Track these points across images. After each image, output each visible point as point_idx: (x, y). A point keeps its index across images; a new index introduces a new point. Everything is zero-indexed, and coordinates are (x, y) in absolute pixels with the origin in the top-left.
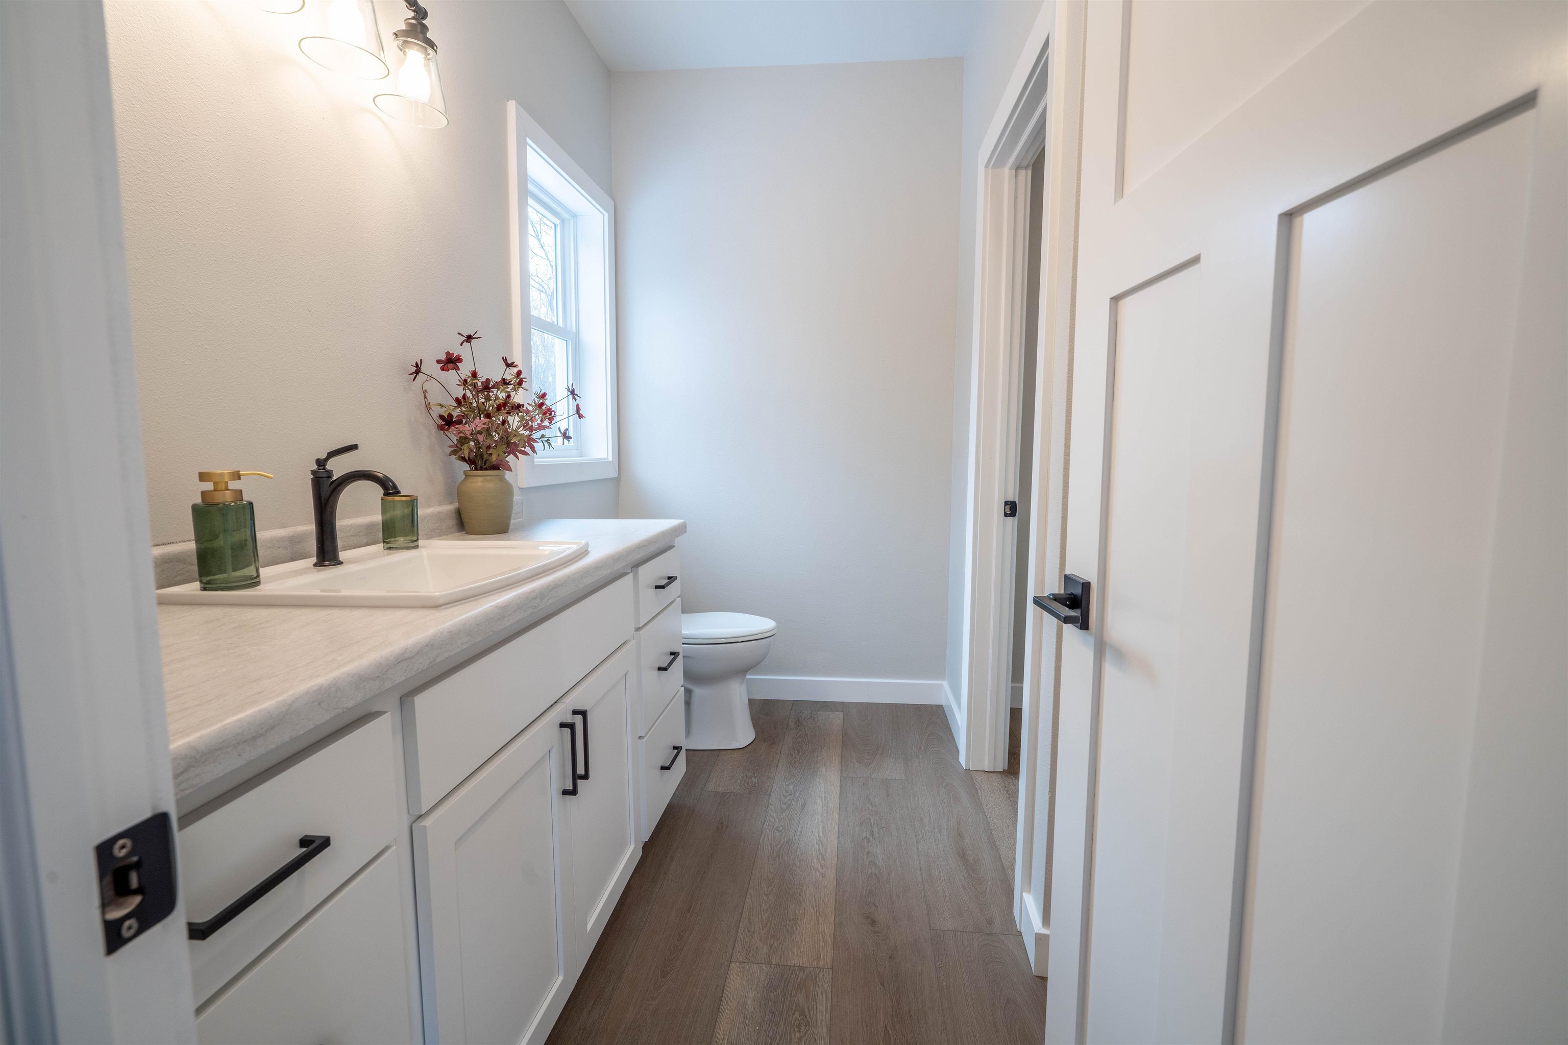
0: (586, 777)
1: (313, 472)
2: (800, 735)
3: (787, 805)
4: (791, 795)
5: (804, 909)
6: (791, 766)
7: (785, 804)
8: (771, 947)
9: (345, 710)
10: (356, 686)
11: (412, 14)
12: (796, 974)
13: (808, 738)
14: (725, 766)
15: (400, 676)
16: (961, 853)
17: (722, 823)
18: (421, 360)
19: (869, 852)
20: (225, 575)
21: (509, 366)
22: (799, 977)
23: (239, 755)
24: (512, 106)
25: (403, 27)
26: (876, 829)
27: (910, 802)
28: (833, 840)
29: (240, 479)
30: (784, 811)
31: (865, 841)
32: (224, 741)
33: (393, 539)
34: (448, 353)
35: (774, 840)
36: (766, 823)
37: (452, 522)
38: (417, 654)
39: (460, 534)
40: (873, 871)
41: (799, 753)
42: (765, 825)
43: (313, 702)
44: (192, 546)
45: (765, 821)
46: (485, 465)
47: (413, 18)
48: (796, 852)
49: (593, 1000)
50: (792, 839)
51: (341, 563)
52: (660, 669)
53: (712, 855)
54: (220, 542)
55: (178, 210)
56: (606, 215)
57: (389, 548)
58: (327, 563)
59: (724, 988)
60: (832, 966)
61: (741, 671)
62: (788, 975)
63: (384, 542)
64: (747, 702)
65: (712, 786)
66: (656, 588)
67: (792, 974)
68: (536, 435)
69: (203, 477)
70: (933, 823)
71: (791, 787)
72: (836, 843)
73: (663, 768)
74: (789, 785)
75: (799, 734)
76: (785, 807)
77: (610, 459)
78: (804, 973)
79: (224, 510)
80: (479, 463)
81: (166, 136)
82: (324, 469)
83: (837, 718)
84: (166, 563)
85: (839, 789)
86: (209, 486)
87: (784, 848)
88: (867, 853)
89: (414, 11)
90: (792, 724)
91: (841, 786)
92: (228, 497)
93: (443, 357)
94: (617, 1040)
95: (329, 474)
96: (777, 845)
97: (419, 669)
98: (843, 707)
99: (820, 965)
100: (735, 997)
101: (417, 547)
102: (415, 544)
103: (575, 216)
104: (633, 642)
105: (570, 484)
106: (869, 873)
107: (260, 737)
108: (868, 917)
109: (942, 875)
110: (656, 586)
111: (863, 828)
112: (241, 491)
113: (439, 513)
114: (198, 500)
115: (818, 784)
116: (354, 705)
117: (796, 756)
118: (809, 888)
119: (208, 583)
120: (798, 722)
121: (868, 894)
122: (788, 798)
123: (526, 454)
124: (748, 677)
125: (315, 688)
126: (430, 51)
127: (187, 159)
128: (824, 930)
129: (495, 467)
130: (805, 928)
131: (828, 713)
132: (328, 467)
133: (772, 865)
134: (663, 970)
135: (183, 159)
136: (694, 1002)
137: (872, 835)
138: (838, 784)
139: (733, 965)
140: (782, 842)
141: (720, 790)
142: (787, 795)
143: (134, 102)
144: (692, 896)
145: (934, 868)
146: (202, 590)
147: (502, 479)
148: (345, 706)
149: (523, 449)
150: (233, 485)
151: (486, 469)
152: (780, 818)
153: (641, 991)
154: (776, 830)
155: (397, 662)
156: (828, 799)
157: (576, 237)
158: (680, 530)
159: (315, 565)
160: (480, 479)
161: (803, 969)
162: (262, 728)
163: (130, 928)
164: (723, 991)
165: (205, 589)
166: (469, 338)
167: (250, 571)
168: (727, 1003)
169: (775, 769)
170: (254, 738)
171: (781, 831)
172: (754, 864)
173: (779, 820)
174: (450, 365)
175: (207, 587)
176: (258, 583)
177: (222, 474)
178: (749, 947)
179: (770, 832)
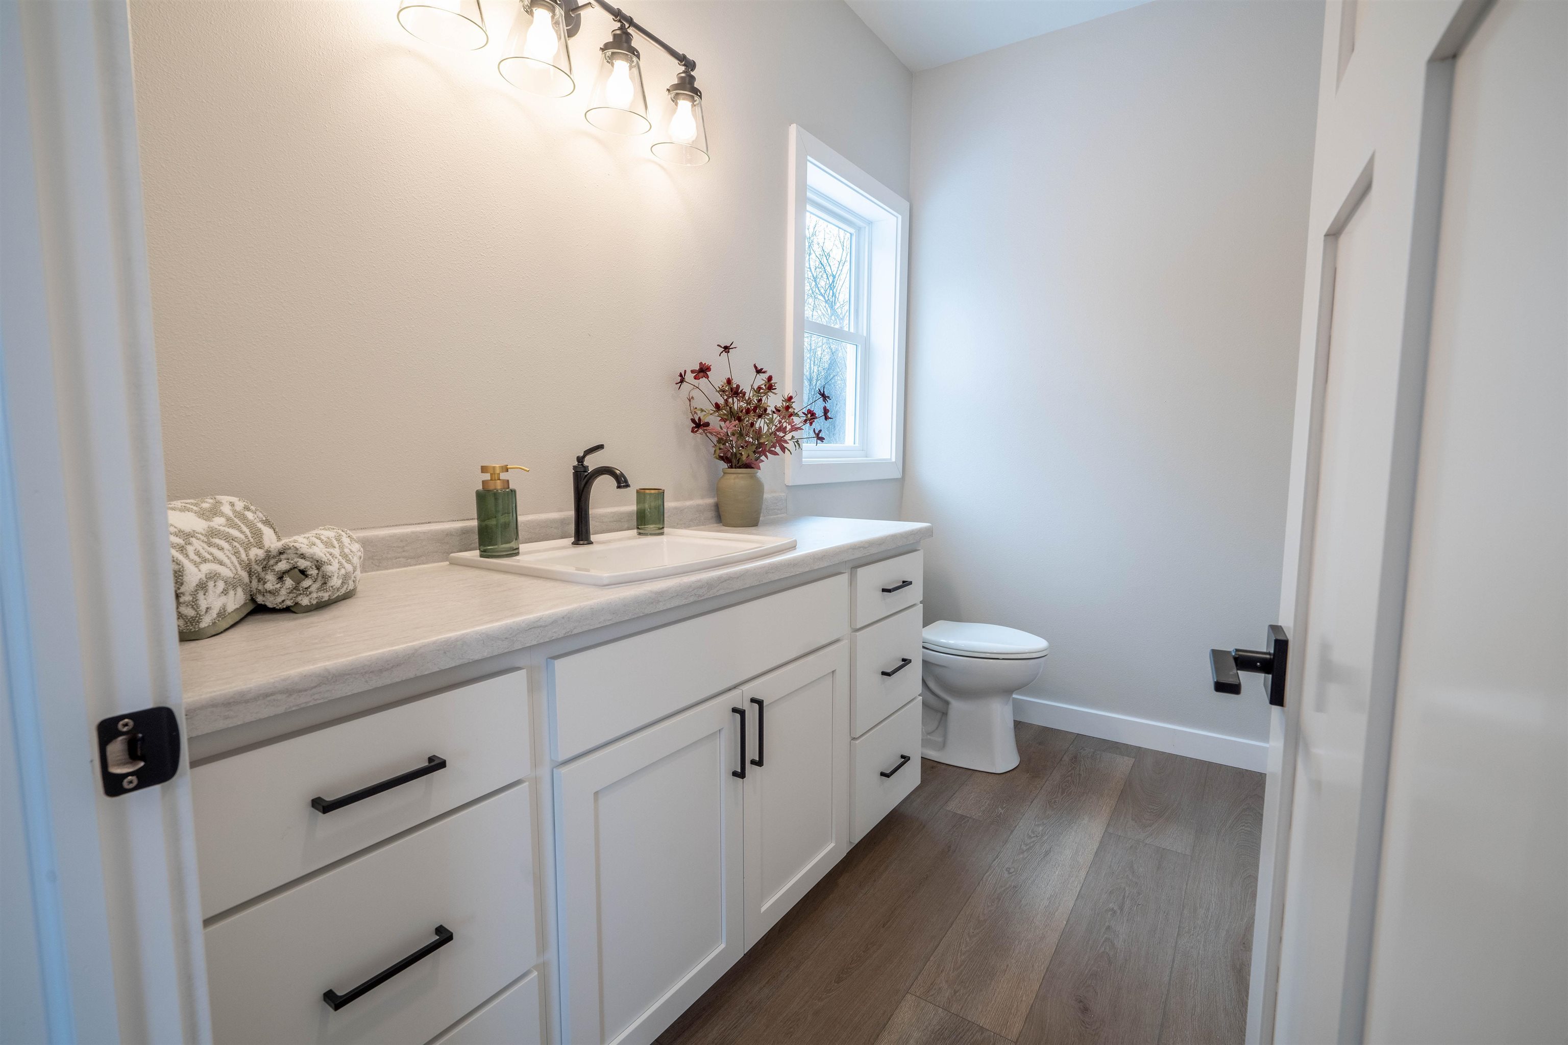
0: (759, 763)
1: (575, 468)
2: (1072, 774)
3: (1028, 847)
4: (1037, 836)
5: (1007, 966)
6: (1048, 806)
7: (1027, 845)
8: (955, 992)
9: (471, 661)
10: (483, 643)
11: (683, 68)
12: (972, 1033)
13: (1079, 780)
14: (974, 789)
15: (531, 640)
16: (1238, 966)
17: (950, 847)
18: (685, 371)
19: (1108, 928)
20: (496, 547)
21: (759, 371)
22: (975, 1038)
23: (366, 682)
24: (793, 129)
25: (676, 81)
26: (1128, 902)
27: (1187, 884)
28: (1068, 902)
29: (507, 471)
30: (1023, 853)
31: (1110, 913)
32: (353, 669)
33: (643, 527)
34: (701, 363)
35: (1000, 881)
36: (997, 860)
37: (711, 514)
38: (550, 624)
39: (716, 525)
40: (1107, 950)
41: (1063, 793)
42: (995, 862)
43: (438, 650)
44: (475, 523)
45: (997, 857)
46: (738, 463)
47: (684, 72)
48: (1021, 901)
49: (768, 979)
50: (1021, 886)
51: (592, 543)
52: (884, 673)
53: (927, 877)
54: (493, 522)
55: (489, 266)
56: (900, 217)
57: (640, 534)
58: (581, 542)
59: (892, 1015)
60: (1017, 1039)
61: (1006, 691)
62: (963, 1030)
63: (638, 528)
64: (1012, 725)
65: (952, 806)
66: (883, 591)
67: (968, 1030)
68: (788, 437)
69: (484, 469)
70: (1209, 918)
71: (1041, 828)
72: (1071, 905)
73: (882, 774)
74: (1038, 825)
75: (1071, 772)
76: (1024, 848)
77: (894, 460)
78: (982, 1034)
79: (496, 495)
80: (734, 461)
81: (482, 211)
82: (582, 465)
83: (1124, 764)
84: (464, 533)
85: (1098, 844)
86: (487, 476)
87: (1007, 893)
88: (1106, 929)
89: (684, 65)
90: (1066, 759)
91: (1101, 842)
92: (499, 485)
93: (697, 368)
94: (774, 1025)
95: (586, 468)
96: (1001, 887)
97: (553, 637)
98: (1139, 753)
99: (1003, 1034)
100: (900, 1030)
101: (662, 534)
102: (661, 531)
103: (870, 223)
104: (845, 643)
105: (843, 483)
106: (1100, 951)
107: (385, 671)
108: (1081, 1001)
109: (1199, 985)
110: (883, 589)
111: (1112, 897)
112: (508, 481)
113: (698, 505)
114: (480, 487)
115: (1073, 833)
116: (480, 658)
117: (1059, 795)
118: (1021, 944)
119: (485, 551)
120: (1075, 759)
121: (1091, 975)
122: (1033, 840)
123: (776, 454)
124: (1014, 696)
125: (443, 640)
126: (696, 98)
127: (497, 226)
128: (1022, 996)
129: (748, 466)
130: (1000, 987)
131: (1115, 755)
132: (585, 463)
133: (988, 906)
134: (839, 975)
135: (494, 227)
136: (857, 1018)
137: (1121, 908)
138: (1099, 839)
139: (909, 996)
140: (1008, 886)
141: (959, 812)
142: (1032, 836)
143: (460, 189)
144: (892, 912)
145: (1192, 973)
146: (481, 557)
147: (753, 477)
148: (471, 658)
149: (773, 449)
150: (504, 476)
151: (740, 467)
152: (1016, 859)
153: (812, 988)
154: (1006, 870)
155: (528, 628)
156: (1080, 853)
157: (870, 243)
158: (926, 534)
159: (573, 543)
160: (733, 476)
161: (982, 1029)
162: (388, 664)
163: (131, 782)
164: (890, 1019)
165: (481, 556)
166: (726, 349)
167: (513, 545)
168: (889, 1032)
169: (1029, 804)
170: (381, 671)
171: (1011, 873)
172: (968, 900)
173: (1014, 860)
174: (701, 374)
175: (485, 554)
176: (518, 554)
177: (494, 468)
178: (931, 984)
179: (999, 871)
